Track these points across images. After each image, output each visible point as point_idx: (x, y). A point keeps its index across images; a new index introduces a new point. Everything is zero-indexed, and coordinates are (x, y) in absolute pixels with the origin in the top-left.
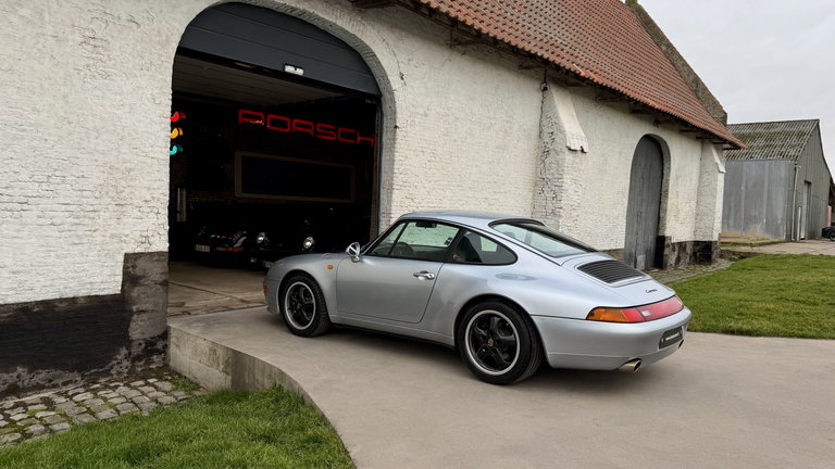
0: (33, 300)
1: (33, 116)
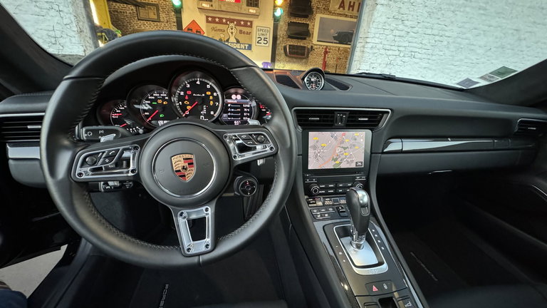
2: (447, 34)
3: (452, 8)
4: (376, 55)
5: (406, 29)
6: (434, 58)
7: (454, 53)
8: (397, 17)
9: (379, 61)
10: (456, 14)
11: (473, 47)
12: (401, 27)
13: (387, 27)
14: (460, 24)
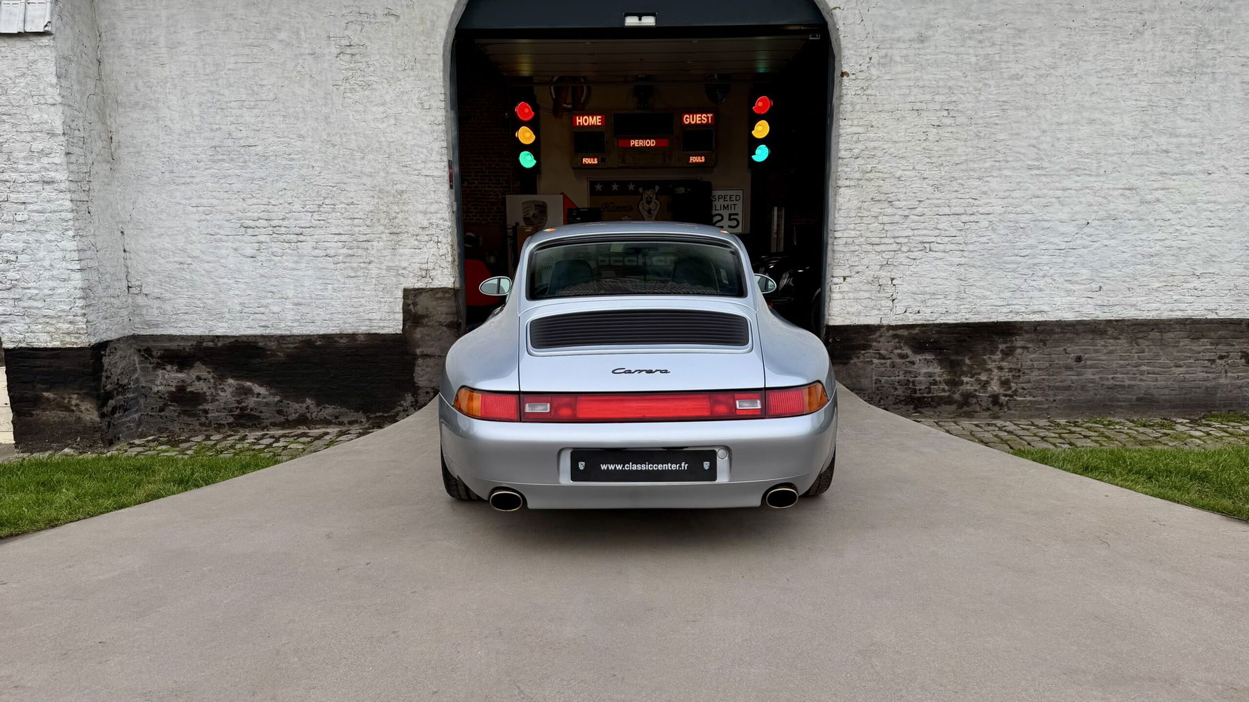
0: (315, 333)
1: (298, 144)
2: (981, 210)
3: (976, 175)
4: (857, 253)
5: (901, 212)
6: (971, 246)
7: (1011, 236)
8: (878, 198)
9: (866, 261)
10: (987, 182)
11: (1046, 225)
12: (889, 211)
13: (866, 214)
14: (1002, 194)
